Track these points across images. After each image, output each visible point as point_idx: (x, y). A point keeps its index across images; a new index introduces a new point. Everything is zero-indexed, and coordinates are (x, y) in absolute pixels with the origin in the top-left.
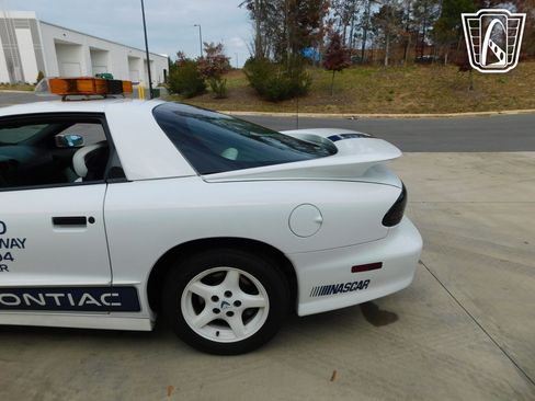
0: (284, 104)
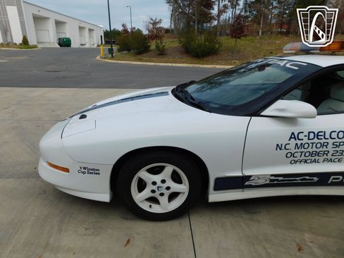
0: (205, 59)
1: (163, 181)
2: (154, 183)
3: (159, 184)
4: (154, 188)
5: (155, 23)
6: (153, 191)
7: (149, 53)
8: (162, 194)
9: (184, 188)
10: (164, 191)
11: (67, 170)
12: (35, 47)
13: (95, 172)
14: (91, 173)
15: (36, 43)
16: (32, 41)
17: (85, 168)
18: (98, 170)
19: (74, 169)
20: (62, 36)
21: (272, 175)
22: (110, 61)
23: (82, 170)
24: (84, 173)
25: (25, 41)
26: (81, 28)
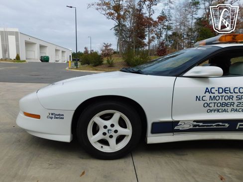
1: (112, 126)
2: (105, 127)
3: (109, 127)
4: (106, 131)
5: (107, 46)
6: (104, 134)
7: (102, 66)
8: (111, 137)
9: (128, 131)
10: (113, 133)
11: (38, 117)
12: (24, 61)
13: (60, 117)
14: (57, 118)
15: (25, 59)
16: (22, 58)
17: (52, 114)
18: (63, 115)
19: (44, 115)
20: (43, 55)
21: (194, 121)
22: (75, 70)
23: (51, 116)
24: (51, 118)
25: (18, 58)
26: (57, 50)
